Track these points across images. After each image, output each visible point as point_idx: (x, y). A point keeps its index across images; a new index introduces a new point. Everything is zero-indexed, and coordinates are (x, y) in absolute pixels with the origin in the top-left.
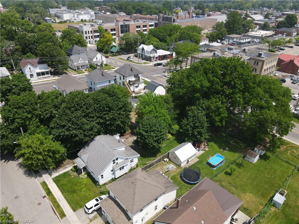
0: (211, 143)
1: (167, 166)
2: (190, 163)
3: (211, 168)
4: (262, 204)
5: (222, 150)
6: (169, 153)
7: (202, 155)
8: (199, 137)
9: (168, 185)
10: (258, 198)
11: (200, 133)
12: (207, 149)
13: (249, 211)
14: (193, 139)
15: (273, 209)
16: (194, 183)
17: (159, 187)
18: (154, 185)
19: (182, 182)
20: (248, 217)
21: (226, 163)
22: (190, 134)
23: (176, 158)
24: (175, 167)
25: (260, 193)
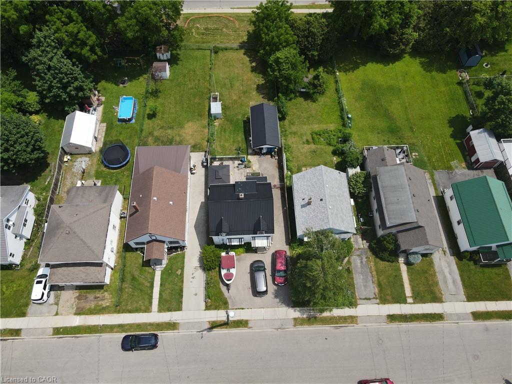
0: (100, 84)
1: (75, 165)
2: (100, 137)
3: (128, 124)
4: (204, 127)
6: (62, 148)
7: (104, 113)
9: (104, 194)
10: (197, 122)
13: (198, 146)
15: (216, 123)
16: (126, 161)
19: (112, 171)
20: (202, 153)
21: (139, 103)
23: (77, 147)
24: (87, 159)
25: (197, 114)
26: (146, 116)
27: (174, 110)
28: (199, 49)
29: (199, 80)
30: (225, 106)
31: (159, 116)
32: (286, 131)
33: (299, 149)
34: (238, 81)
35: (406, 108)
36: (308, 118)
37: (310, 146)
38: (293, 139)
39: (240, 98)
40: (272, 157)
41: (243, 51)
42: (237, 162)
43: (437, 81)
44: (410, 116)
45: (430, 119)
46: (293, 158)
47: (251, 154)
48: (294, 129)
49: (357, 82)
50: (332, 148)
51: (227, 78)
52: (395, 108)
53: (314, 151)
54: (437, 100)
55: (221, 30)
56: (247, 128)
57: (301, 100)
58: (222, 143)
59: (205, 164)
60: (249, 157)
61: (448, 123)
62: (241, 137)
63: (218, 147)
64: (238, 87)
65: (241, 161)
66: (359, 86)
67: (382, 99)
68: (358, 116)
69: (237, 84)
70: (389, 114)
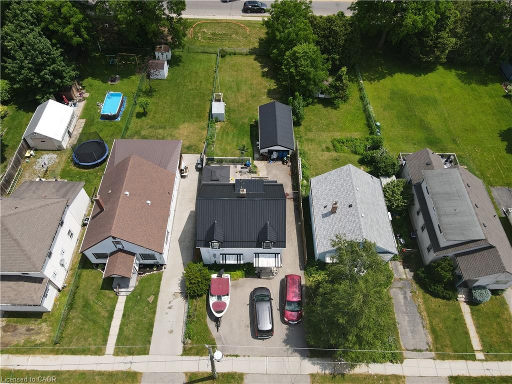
0: (86, 80)
1: (39, 162)
2: (75, 133)
3: (112, 123)
4: (203, 129)
5: (109, 83)
6: (24, 139)
7: (86, 109)
8: (59, 80)
9: (64, 190)
10: (195, 123)
11: (57, 74)
12: (87, 95)
13: (194, 147)
14: (51, 90)
15: (218, 126)
16: (102, 159)
17: (52, 204)
18: (41, 207)
19: (83, 171)
20: (197, 155)
21: (129, 101)
22: (37, 84)
23: (44, 139)
24: (55, 156)
25: (195, 115)
26: (135, 115)
27: (168, 110)
28: (204, 53)
29: (201, 82)
30: (230, 109)
31: (150, 115)
32: (301, 137)
33: (317, 156)
34: (246, 84)
35: (445, 119)
36: (328, 125)
37: (331, 153)
38: (310, 146)
39: (247, 101)
40: (283, 164)
41: (253, 57)
42: (239, 167)
43: (479, 93)
44: (451, 127)
45: (476, 131)
46: (310, 165)
47: (258, 159)
48: (311, 135)
49: (385, 91)
50: (358, 157)
51: (233, 81)
52: (432, 118)
53: (337, 159)
54: (482, 112)
55: (230, 36)
56: (254, 132)
57: (320, 106)
58: (223, 146)
59: (199, 166)
60: (256, 162)
61: (499, 136)
62: (246, 141)
63: (218, 150)
64: (246, 90)
65: (245, 165)
66: (387, 95)
67: (415, 110)
68: (388, 126)
69: (244, 88)
70: (425, 124)
